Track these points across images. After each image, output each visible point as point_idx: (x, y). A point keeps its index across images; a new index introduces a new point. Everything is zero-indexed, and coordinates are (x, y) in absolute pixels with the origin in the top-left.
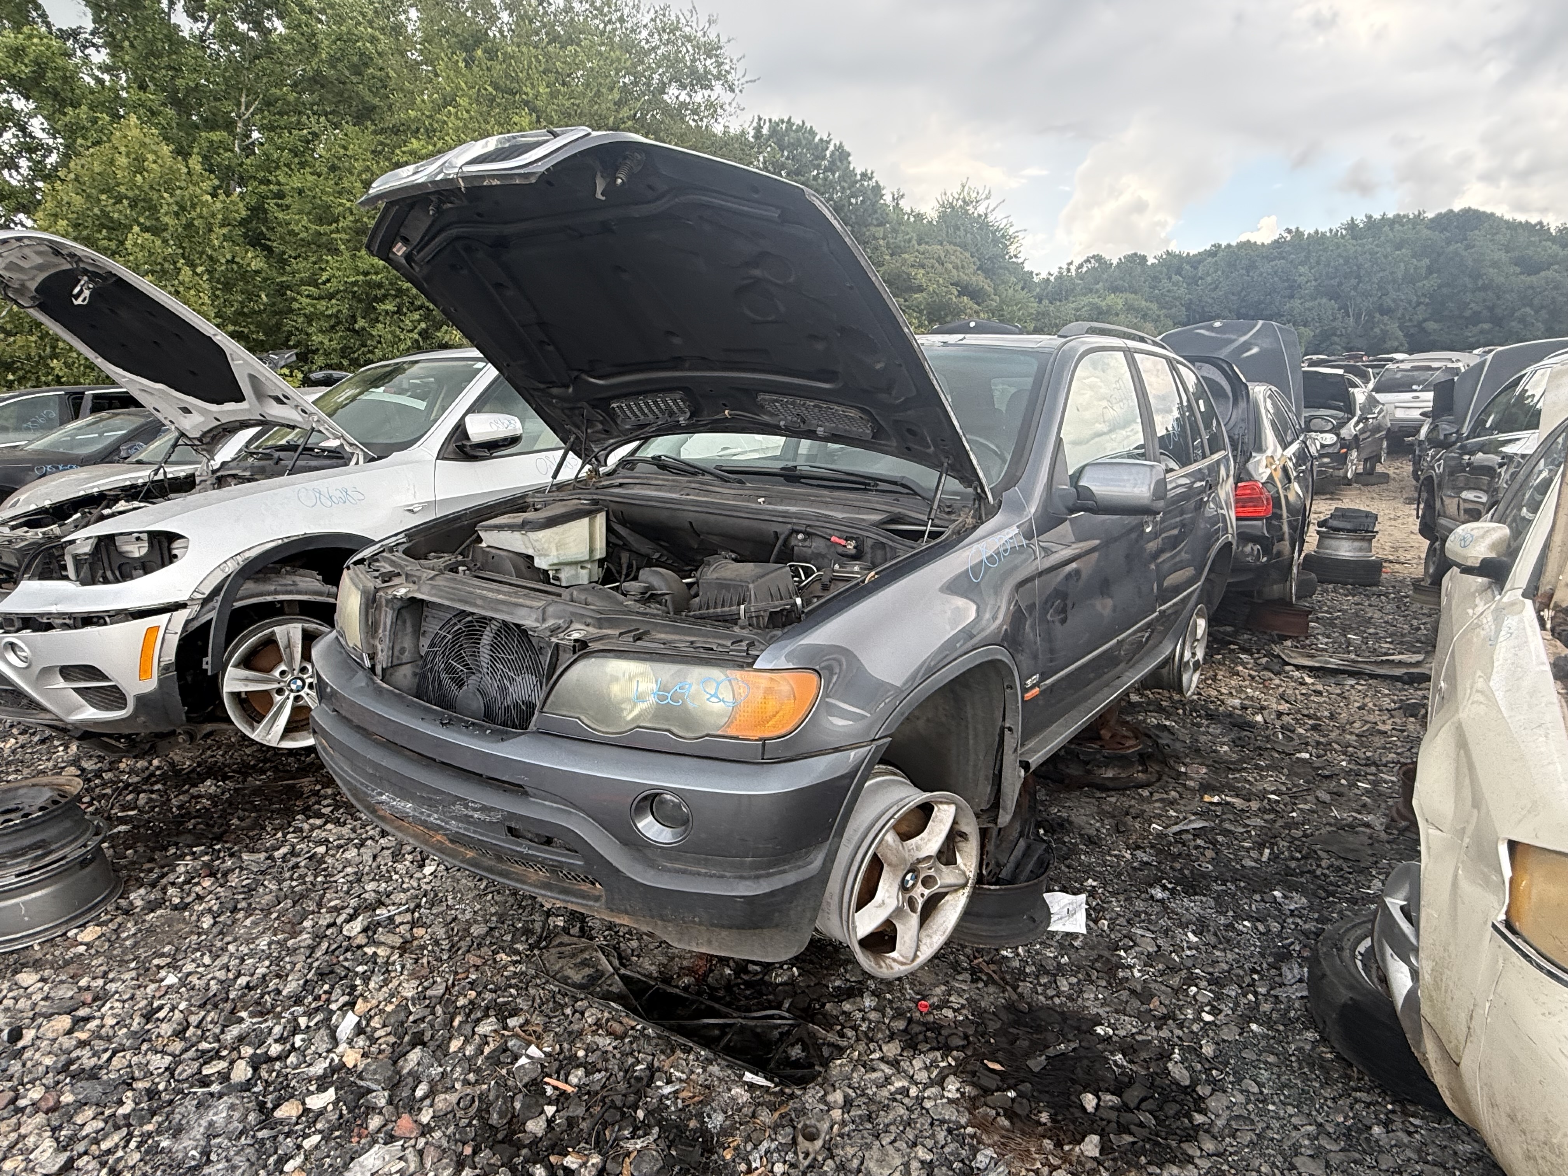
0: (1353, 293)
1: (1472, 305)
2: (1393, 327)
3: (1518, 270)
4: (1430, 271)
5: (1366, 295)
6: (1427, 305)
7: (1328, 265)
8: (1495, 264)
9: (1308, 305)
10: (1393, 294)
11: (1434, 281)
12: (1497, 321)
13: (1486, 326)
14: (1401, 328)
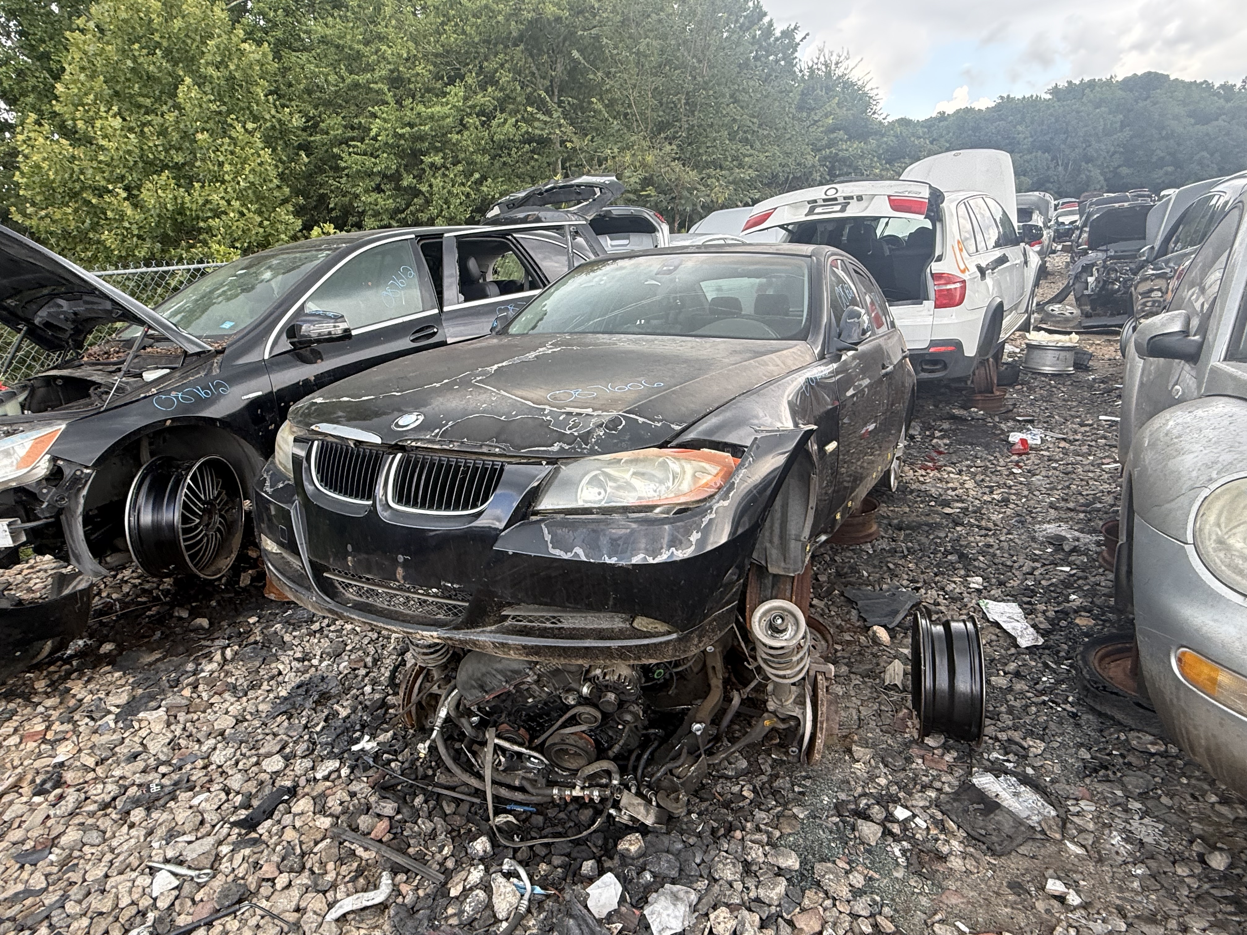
0: (1063, 146)
1: (1158, 152)
2: (1096, 173)
3: (1193, 121)
4: (1123, 126)
5: (1073, 147)
6: (1121, 153)
7: (1042, 123)
8: (1176, 117)
9: (1028, 157)
10: (1095, 145)
11: (1127, 132)
12: (1178, 165)
13: (1170, 169)
14: (1101, 174)
